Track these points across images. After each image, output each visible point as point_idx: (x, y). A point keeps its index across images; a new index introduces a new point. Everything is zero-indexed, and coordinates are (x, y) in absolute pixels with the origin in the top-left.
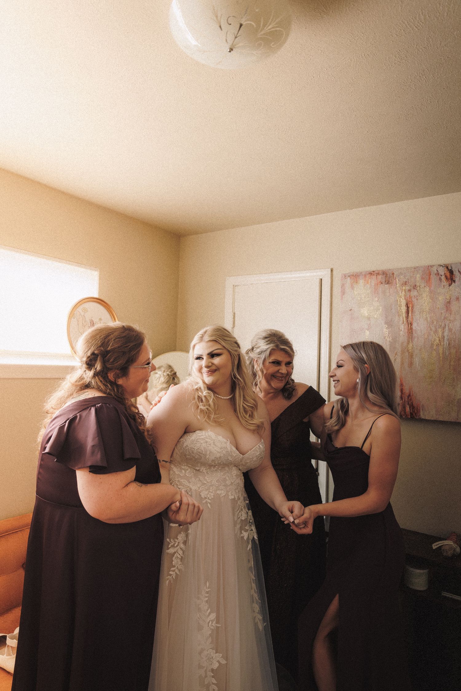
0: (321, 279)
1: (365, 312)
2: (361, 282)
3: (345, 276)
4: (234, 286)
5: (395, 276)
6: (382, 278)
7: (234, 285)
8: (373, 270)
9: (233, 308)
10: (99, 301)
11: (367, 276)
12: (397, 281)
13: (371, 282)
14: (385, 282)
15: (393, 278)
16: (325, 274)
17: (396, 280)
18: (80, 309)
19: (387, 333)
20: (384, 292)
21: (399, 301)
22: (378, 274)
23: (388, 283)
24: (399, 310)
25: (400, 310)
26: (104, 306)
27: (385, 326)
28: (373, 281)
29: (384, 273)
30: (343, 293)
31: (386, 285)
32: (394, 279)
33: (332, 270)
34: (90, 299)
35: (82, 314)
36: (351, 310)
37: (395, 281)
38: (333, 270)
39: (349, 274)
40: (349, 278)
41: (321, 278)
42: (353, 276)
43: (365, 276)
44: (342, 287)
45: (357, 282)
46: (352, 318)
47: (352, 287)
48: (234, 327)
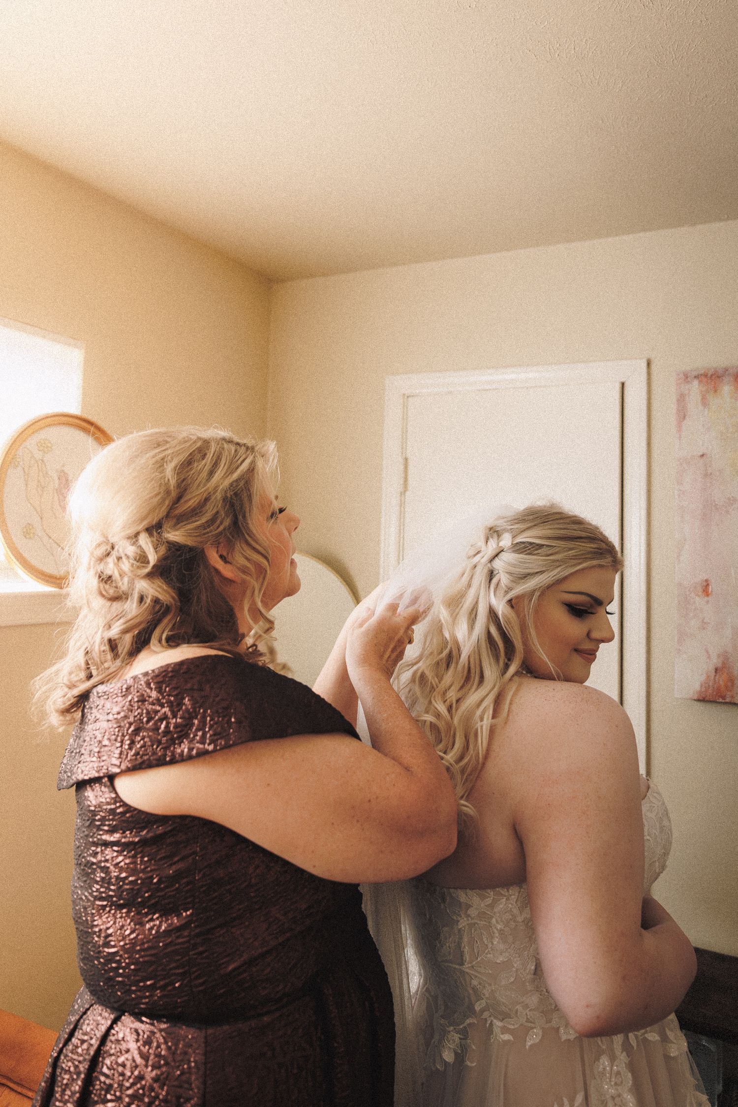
0: (623, 384)
2: (727, 390)
3: (686, 377)
4: (406, 397)
7: (404, 395)
9: (403, 448)
16: (632, 372)
18: (32, 443)
26: (96, 436)
30: (682, 415)
33: (649, 364)
34: (57, 418)
35: (38, 455)
36: (703, 455)
38: (652, 363)
39: (695, 373)
40: (696, 382)
41: (623, 380)
43: (736, 377)
44: (678, 400)
45: (716, 391)
46: (706, 475)
47: (704, 402)
48: (405, 491)
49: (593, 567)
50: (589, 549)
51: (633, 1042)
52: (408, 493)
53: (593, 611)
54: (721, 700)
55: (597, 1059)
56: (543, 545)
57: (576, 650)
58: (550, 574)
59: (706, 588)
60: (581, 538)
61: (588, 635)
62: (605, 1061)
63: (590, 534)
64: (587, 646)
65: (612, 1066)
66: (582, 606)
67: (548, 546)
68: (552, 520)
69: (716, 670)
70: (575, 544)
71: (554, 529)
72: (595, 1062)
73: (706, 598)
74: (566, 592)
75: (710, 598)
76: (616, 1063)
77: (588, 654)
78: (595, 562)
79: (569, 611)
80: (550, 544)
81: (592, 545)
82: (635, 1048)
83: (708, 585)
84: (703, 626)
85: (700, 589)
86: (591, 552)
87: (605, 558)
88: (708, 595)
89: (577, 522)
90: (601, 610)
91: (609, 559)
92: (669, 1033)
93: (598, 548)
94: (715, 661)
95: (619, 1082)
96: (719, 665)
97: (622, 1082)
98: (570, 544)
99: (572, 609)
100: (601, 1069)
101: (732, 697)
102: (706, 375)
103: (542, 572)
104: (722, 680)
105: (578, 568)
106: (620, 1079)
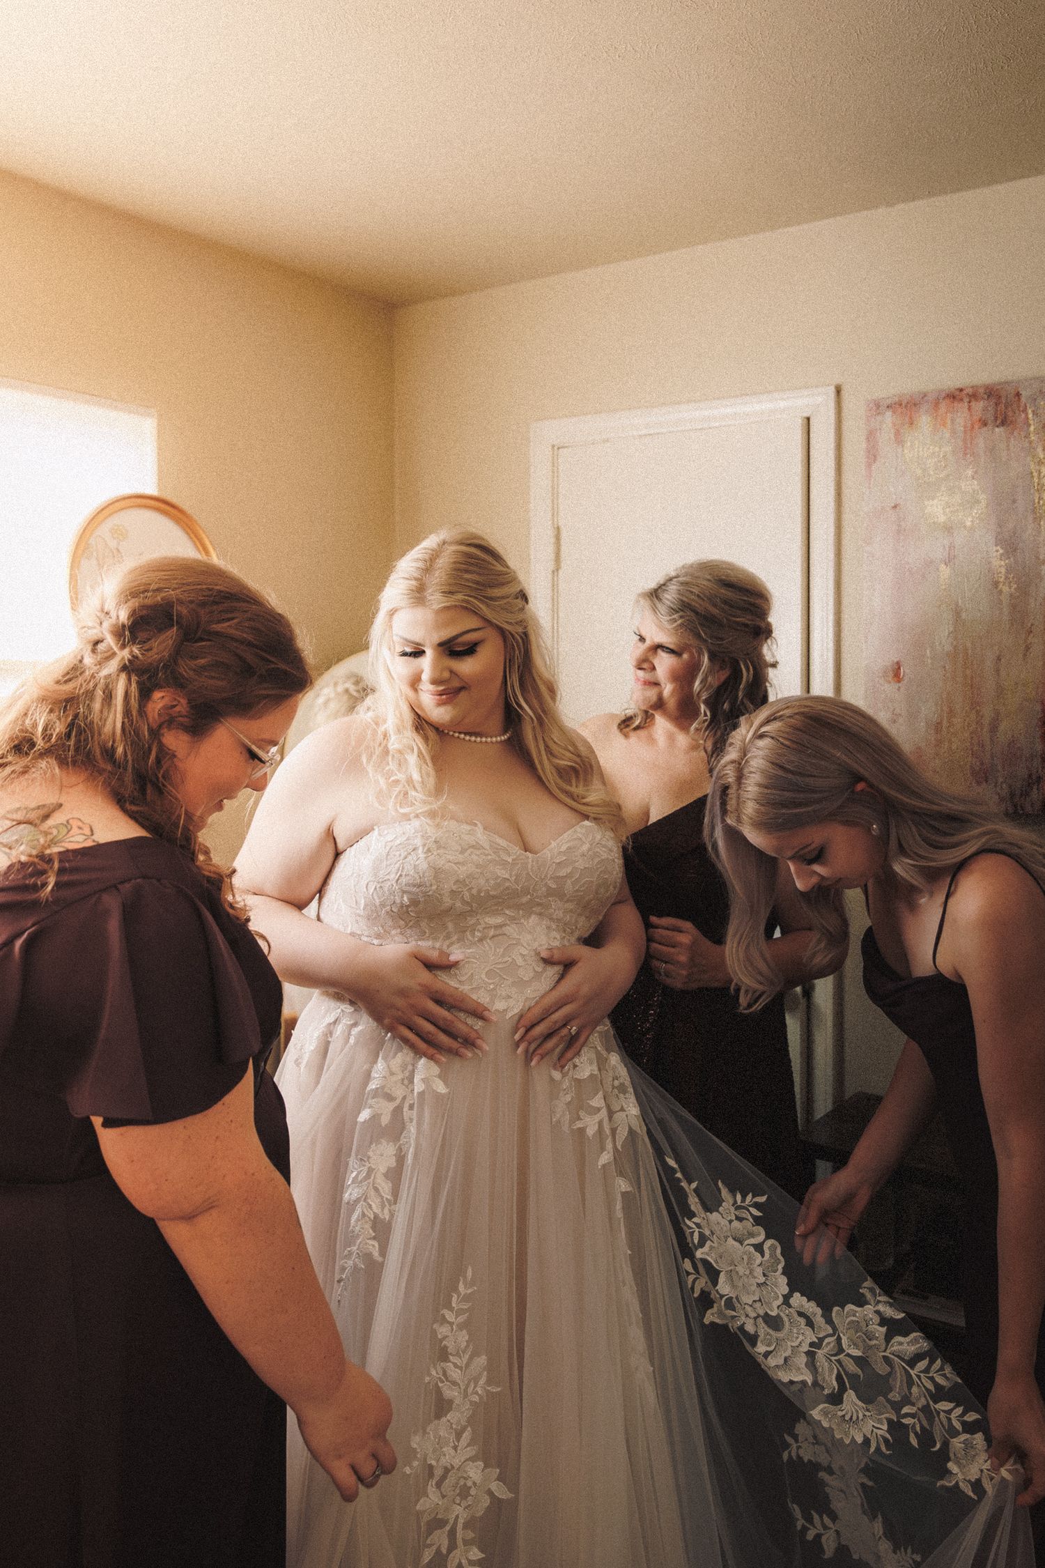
0: (808, 419)
1: (937, 509)
2: (925, 421)
3: (877, 407)
4: (556, 448)
5: (1023, 399)
6: (985, 409)
7: (553, 446)
8: (957, 387)
9: (555, 513)
10: (163, 505)
11: (943, 407)
12: (1030, 416)
13: (953, 421)
14: (996, 419)
15: (1019, 407)
16: (819, 403)
17: (1027, 414)
18: (105, 529)
19: (1003, 570)
20: (992, 450)
21: (1035, 474)
22: (974, 396)
23: (1003, 423)
24: (1037, 501)
25: (1039, 502)
26: (177, 521)
27: (997, 551)
28: (961, 416)
29: (992, 393)
30: (872, 455)
31: (997, 429)
32: (1021, 409)
33: (838, 391)
34: (133, 500)
35: (112, 544)
36: (895, 507)
37: (1023, 415)
38: (842, 392)
39: (889, 402)
40: (889, 414)
41: (806, 415)
42: (901, 405)
43: (936, 404)
44: (868, 439)
45: (912, 424)
46: (899, 532)
47: (899, 439)
48: (557, 570)
52: (561, 572)
59: (897, 674)
73: (897, 685)
75: (900, 685)
83: (899, 668)
84: (894, 720)
85: (891, 674)
88: (899, 682)
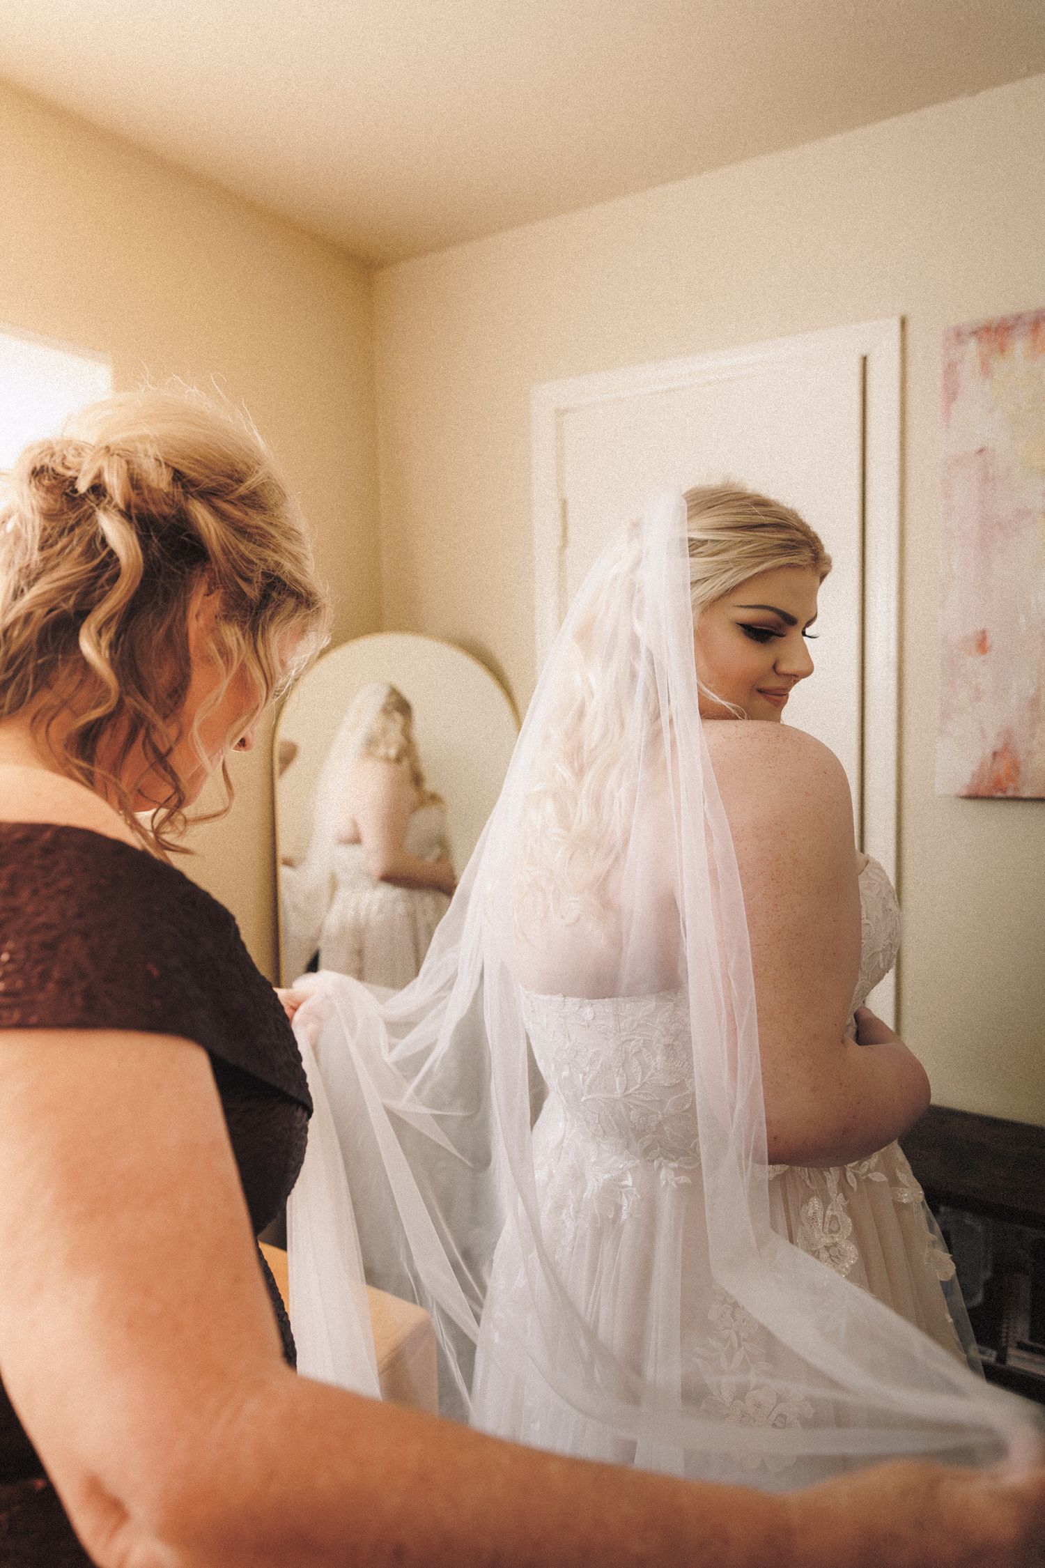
0: (865, 359)
2: (1020, 346)
3: (959, 336)
4: (559, 413)
7: (557, 411)
9: (560, 485)
16: (879, 339)
30: (951, 393)
33: (903, 323)
36: (981, 451)
38: (908, 323)
39: (971, 328)
40: (973, 344)
41: (864, 352)
42: (989, 330)
43: (1035, 327)
44: (945, 372)
45: (1003, 351)
46: (985, 480)
47: (986, 370)
48: (565, 546)
49: (781, 567)
50: (777, 542)
51: (852, 1182)
52: (569, 549)
53: (784, 634)
54: (1000, 794)
55: (806, 1201)
56: (707, 541)
57: (760, 691)
58: (716, 582)
59: (982, 644)
60: (763, 525)
61: (774, 667)
62: (815, 1204)
63: (779, 520)
64: (773, 683)
65: (825, 1209)
66: (765, 626)
67: (713, 541)
68: (721, 504)
69: (995, 754)
70: (757, 536)
71: (724, 514)
72: (802, 1206)
73: (982, 658)
74: (741, 606)
75: (987, 656)
76: (830, 1207)
77: (776, 695)
78: (783, 560)
79: (745, 633)
80: (716, 538)
81: (779, 536)
82: (855, 1189)
83: (985, 637)
84: (978, 696)
85: (974, 645)
86: (779, 546)
87: (799, 553)
88: (984, 652)
89: (762, 503)
90: (795, 632)
91: (807, 554)
92: (899, 1174)
93: (789, 540)
94: (993, 742)
95: (834, 1229)
96: (999, 746)
97: (839, 1228)
98: (747, 536)
99: (749, 630)
100: (811, 1212)
101: (1016, 789)
102: (987, 329)
103: (705, 580)
104: (1002, 767)
105: (757, 570)
106: (836, 1226)
